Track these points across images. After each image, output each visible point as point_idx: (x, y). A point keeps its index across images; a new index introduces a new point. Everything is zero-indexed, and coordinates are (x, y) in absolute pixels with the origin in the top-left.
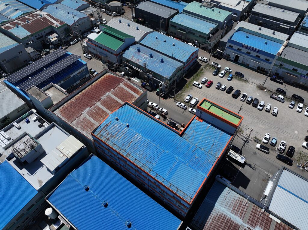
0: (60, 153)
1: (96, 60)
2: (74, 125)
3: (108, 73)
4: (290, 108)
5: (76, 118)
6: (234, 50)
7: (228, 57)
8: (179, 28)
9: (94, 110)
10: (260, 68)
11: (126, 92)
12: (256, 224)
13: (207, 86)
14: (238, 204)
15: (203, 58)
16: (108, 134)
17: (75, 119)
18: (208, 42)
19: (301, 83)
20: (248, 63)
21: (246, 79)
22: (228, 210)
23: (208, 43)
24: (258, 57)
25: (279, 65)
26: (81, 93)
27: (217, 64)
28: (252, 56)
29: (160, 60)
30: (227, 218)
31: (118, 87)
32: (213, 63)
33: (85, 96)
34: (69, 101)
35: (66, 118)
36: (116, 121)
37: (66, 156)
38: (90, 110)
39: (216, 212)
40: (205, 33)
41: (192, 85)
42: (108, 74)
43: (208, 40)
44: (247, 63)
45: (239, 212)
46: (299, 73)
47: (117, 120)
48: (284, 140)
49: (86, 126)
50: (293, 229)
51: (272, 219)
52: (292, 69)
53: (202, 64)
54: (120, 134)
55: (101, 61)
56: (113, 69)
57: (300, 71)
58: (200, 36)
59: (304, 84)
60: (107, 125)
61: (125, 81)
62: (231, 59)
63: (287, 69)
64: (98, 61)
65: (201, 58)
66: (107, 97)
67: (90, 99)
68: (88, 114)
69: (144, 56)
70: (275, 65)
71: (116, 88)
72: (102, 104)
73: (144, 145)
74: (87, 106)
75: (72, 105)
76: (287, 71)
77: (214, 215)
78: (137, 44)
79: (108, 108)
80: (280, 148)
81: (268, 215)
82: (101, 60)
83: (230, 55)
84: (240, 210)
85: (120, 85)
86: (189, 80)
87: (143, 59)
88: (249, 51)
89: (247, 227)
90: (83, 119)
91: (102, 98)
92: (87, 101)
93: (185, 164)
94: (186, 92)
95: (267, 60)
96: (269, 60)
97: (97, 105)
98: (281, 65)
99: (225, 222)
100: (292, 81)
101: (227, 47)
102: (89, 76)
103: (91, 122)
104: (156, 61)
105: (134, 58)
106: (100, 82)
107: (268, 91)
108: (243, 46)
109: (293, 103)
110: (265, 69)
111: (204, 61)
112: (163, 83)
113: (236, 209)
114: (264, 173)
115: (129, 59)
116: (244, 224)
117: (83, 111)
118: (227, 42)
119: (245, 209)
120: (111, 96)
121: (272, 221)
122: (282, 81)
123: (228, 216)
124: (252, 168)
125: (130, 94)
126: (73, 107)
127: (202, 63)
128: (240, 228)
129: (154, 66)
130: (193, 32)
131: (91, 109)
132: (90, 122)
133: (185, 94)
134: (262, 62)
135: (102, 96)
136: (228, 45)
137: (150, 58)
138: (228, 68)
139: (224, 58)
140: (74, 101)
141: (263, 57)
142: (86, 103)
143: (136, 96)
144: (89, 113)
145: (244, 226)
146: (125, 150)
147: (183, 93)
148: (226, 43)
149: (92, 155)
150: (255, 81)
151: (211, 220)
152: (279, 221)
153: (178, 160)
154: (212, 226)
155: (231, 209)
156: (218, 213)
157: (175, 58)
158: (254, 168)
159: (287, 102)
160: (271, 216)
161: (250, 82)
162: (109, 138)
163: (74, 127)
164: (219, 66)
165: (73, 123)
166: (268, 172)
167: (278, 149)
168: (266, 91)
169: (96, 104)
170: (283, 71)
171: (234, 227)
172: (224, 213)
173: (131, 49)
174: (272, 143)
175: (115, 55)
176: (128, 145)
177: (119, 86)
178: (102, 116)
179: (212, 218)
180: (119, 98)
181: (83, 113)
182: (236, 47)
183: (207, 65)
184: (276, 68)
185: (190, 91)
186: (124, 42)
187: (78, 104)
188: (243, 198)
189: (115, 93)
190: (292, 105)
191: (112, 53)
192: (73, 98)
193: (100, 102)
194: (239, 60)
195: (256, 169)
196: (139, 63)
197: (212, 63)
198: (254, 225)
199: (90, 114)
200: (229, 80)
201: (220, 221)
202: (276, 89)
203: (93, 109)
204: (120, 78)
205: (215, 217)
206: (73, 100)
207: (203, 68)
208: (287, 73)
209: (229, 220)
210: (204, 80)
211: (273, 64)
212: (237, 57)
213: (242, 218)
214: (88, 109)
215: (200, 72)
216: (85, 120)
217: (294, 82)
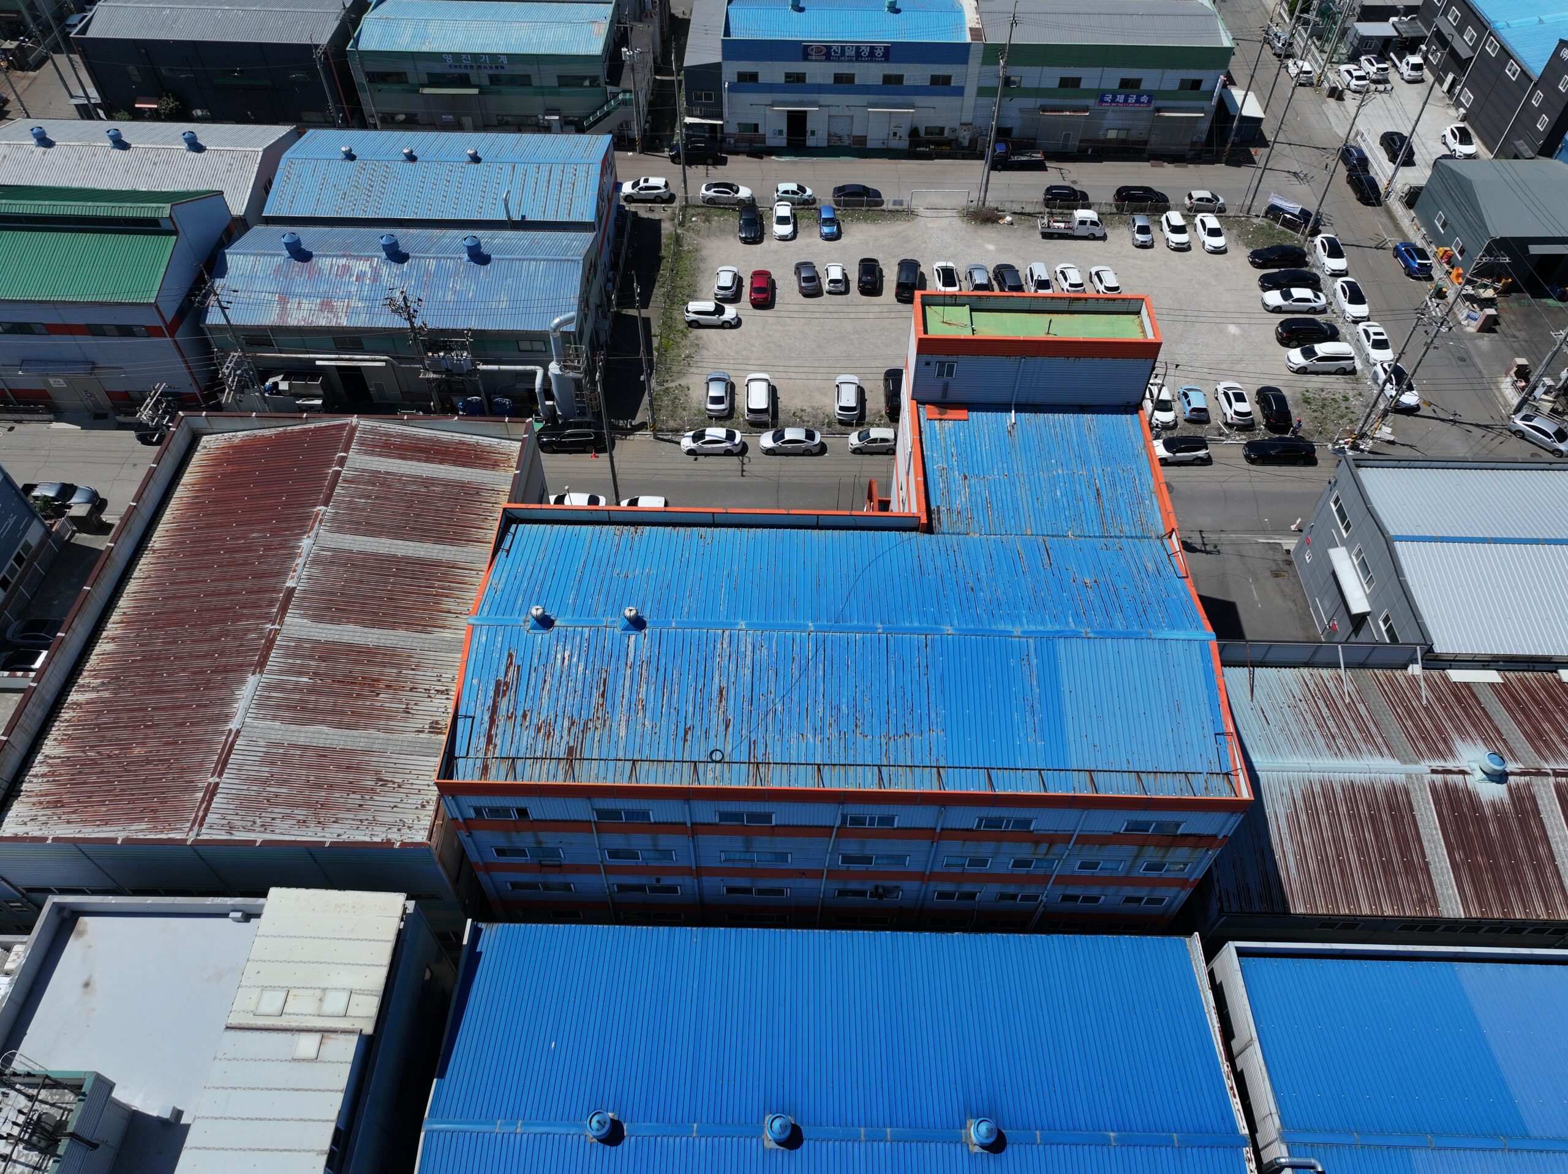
0: (289, 1035)
1: (18, 427)
2: (231, 828)
3: (205, 438)
4: (1143, 246)
5: (214, 780)
6: (771, 88)
7: (751, 141)
8: (424, 79)
9: (300, 674)
10: (922, 133)
11: (414, 483)
12: (1445, 740)
13: (758, 305)
14: (1321, 703)
15: (642, 184)
16: (546, 730)
17: (212, 791)
18: (621, 97)
19: (1112, 134)
20: (857, 131)
21: (901, 203)
22: (1316, 753)
23: (625, 103)
24: (893, 81)
25: (1000, 84)
26: (112, 628)
27: (732, 187)
28: (866, 89)
29: (466, 256)
30: (1338, 790)
31: (345, 481)
32: (707, 189)
33: (155, 628)
34: (66, 714)
35: (134, 820)
36: (542, 637)
37: (345, 1032)
38: (270, 687)
39: (1282, 795)
40: (582, 51)
41: (682, 326)
42: (210, 443)
43: (614, 89)
44: (854, 134)
45: (1357, 735)
46: (1090, 93)
47: (545, 622)
48: (1227, 380)
49: (318, 786)
50: (1551, 672)
51: (1467, 685)
52: (1055, 84)
53: (655, 216)
54: (623, 688)
55: (57, 420)
56: (226, 398)
57: (1091, 77)
58: (565, 81)
59: (1123, 135)
60: (501, 689)
61: (364, 432)
62: (772, 141)
63: (1037, 92)
64: (34, 427)
65: (634, 186)
66: (316, 561)
67: (215, 629)
68: (274, 718)
69: (346, 269)
70: (983, 92)
71: (338, 490)
72: (318, 618)
73: (804, 670)
74: (233, 673)
75: (115, 725)
76: (1041, 101)
77: (1281, 812)
78: (247, 228)
79: (377, 622)
80: (1236, 413)
81: (1446, 679)
82: (58, 413)
83: (756, 126)
84: (1351, 724)
85: (348, 464)
86: (653, 312)
87: (354, 289)
88: (844, 68)
89: (1434, 771)
90: (262, 762)
91: (290, 584)
92: (205, 647)
93: (1076, 635)
94: (681, 374)
95: (940, 83)
96: (947, 80)
97: (291, 639)
98: (1007, 81)
99: (1343, 809)
100: (1074, 143)
101: (732, 88)
102: (48, 531)
103: (334, 750)
104: (438, 266)
105: (292, 304)
106: (195, 505)
107: (1017, 217)
108: (803, 51)
109: (1140, 221)
110: (942, 129)
111: (658, 196)
112: (554, 368)
113: (1334, 730)
114: (1255, 546)
115: (269, 318)
116: (1412, 768)
117: (227, 718)
118: (718, 59)
119: (1362, 708)
120: (346, 546)
121: (1475, 690)
122: (1039, 156)
123: (1337, 777)
124: (1201, 551)
125: (446, 484)
126: (124, 734)
127: (651, 210)
128: (1412, 796)
129: (450, 296)
130: (519, 69)
131: (266, 678)
132: (323, 753)
133: (683, 382)
134: (919, 100)
135: (283, 574)
136: (730, 72)
137: (395, 268)
138: (793, 187)
139: (737, 153)
140: (106, 694)
141: (916, 74)
142: (207, 662)
143: (486, 480)
144: (279, 707)
145: (1419, 777)
146: (717, 756)
147: (673, 385)
148: (718, 66)
149: (476, 933)
150: (935, 199)
151: (1288, 845)
152: (1492, 676)
153: (1031, 641)
154: (1312, 865)
155: (1321, 742)
156: (1292, 791)
157: (528, 219)
158: (1208, 548)
159: (1116, 231)
160: (1457, 676)
161: (921, 209)
162: (571, 750)
163: (240, 836)
164: (744, 193)
165: (211, 818)
166: (1263, 531)
167: (1226, 424)
168: (1009, 218)
169: (285, 631)
170: (1021, 110)
171: (1391, 810)
172: (1315, 776)
173: (236, 260)
174: (1194, 410)
175: (153, 332)
176: (716, 721)
177: (344, 472)
178: (372, 684)
179: (1285, 830)
180: (397, 533)
181: (234, 725)
182: (772, 72)
183: (684, 209)
184: (992, 104)
185: (697, 358)
186: (175, 232)
187: (151, 700)
188: (1315, 671)
189: (350, 522)
190: (1144, 230)
191: (126, 331)
192: (81, 681)
193: (298, 607)
194: (813, 133)
195: (1215, 547)
196: (344, 322)
197: (703, 191)
198: (1441, 746)
199: (289, 708)
200: (832, 234)
201: (1324, 819)
202: (1040, 196)
203: (281, 672)
204: (317, 429)
205: (1293, 820)
206: (94, 695)
207: (679, 231)
208: (1044, 109)
209: (1353, 793)
210: (726, 280)
211: (971, 90)
212: (797, 122)
213: (1385, 750)
214: (251, 686)
215: (678, 256)
216: (285, 759)
217: (1081, 141)
